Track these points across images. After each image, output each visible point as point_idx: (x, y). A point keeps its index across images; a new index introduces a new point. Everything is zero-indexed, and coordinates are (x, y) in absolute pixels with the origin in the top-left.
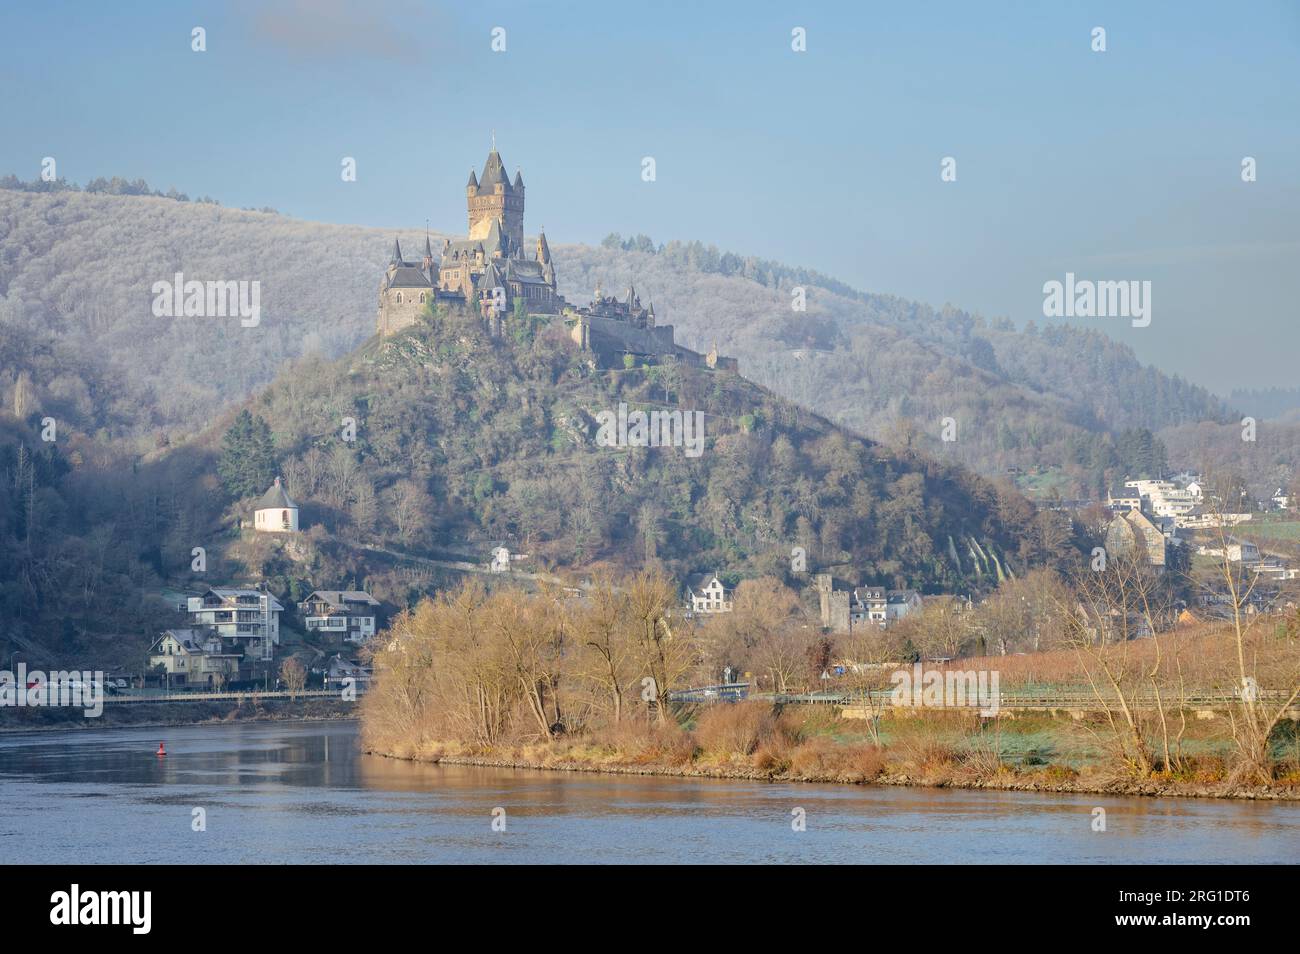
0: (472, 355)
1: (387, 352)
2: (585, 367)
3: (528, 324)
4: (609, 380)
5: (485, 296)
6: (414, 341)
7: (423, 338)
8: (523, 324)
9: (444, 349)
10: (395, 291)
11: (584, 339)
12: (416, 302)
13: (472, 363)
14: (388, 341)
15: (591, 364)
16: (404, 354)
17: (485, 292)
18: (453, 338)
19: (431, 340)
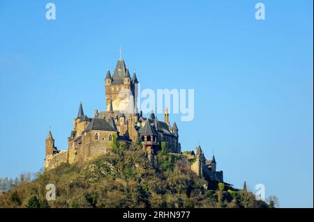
0: (143, 175)
1: (92, 170)
2: (202, 188)
3: (170, 159)
4: (216, 197)
5: (146, 139)
6: (109, 164)
7: (114, 163)
8: (167, 159)
9: (127, 170)
10: (95, 132)
11: (200, 171)
12: (106, 139)
13: (143, 180)
14: (93, 163)
15: (205, 186)
16: (103, 172)
17: (145, 137)
18: (132, 164)
19: (120, 164)
